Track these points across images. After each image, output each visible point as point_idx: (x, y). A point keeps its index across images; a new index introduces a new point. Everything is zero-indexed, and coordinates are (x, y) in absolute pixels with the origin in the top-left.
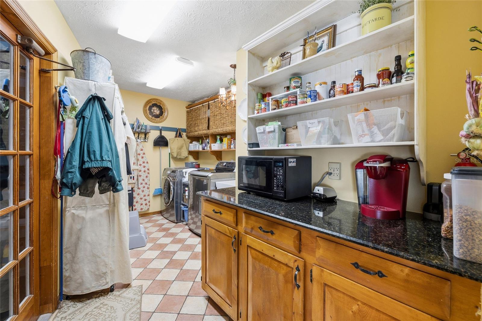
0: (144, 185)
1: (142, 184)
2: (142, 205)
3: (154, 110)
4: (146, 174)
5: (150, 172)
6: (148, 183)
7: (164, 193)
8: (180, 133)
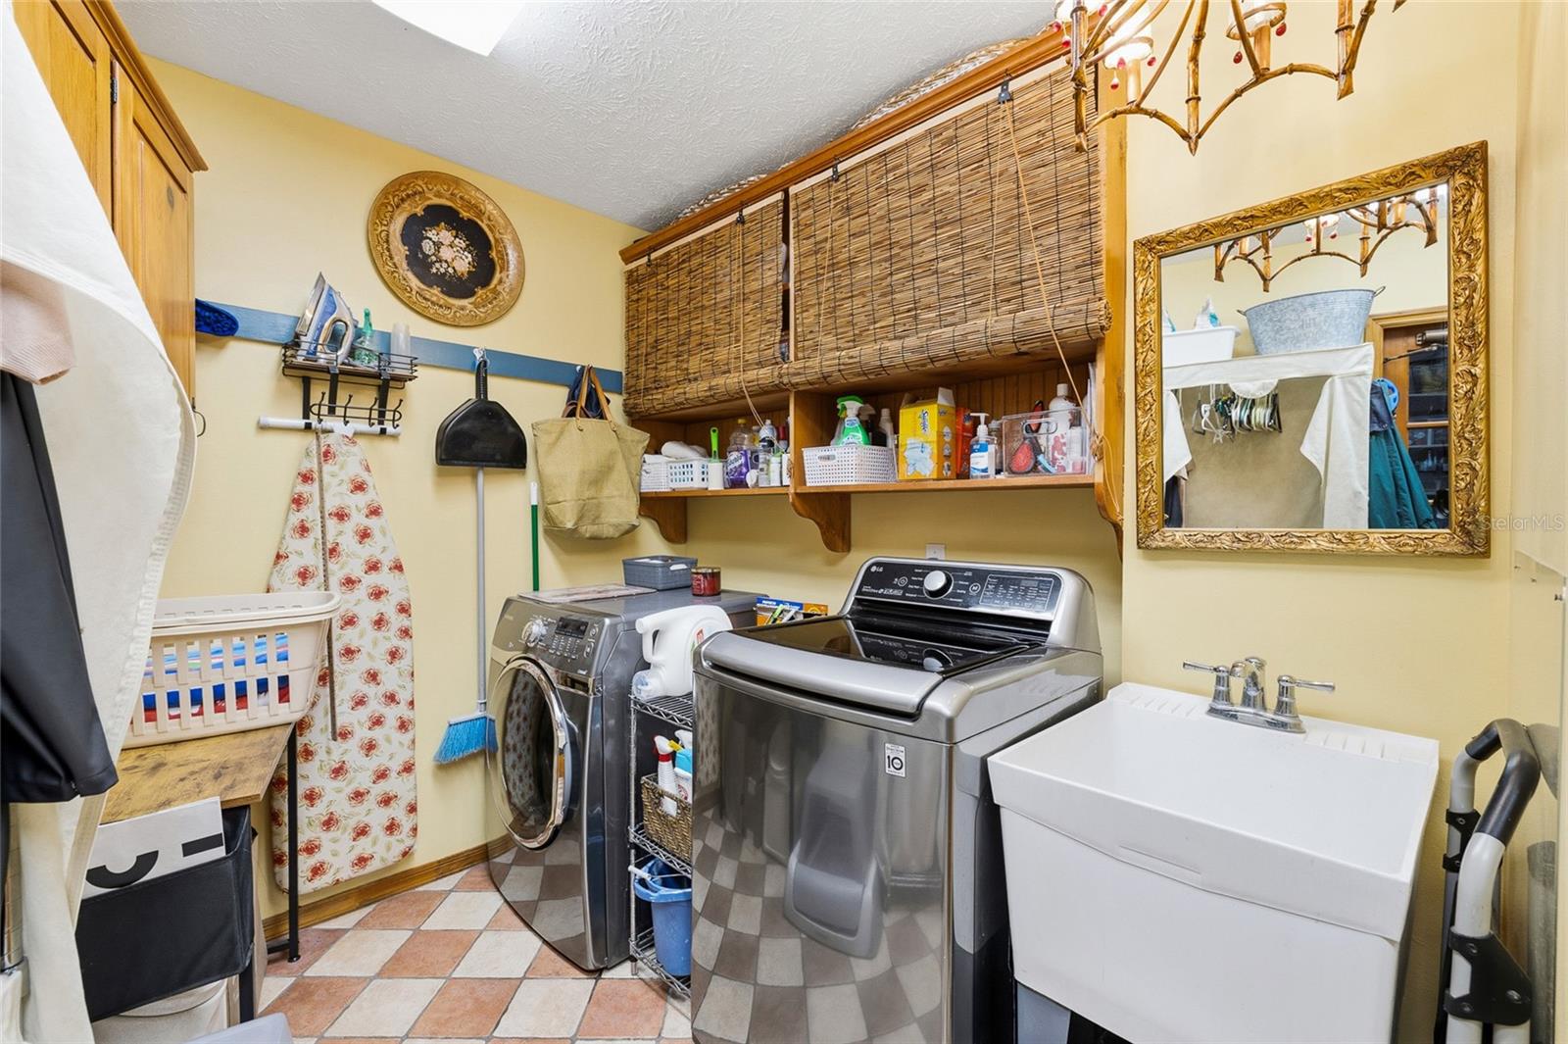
0: (375, 706)
1: (360, 702)
2: (362, 839)
3: (438, 245)
4: (390, 639)
5: (415, 624)
6: (403, 696)
7: (506, 749)
8: (592, 395)
